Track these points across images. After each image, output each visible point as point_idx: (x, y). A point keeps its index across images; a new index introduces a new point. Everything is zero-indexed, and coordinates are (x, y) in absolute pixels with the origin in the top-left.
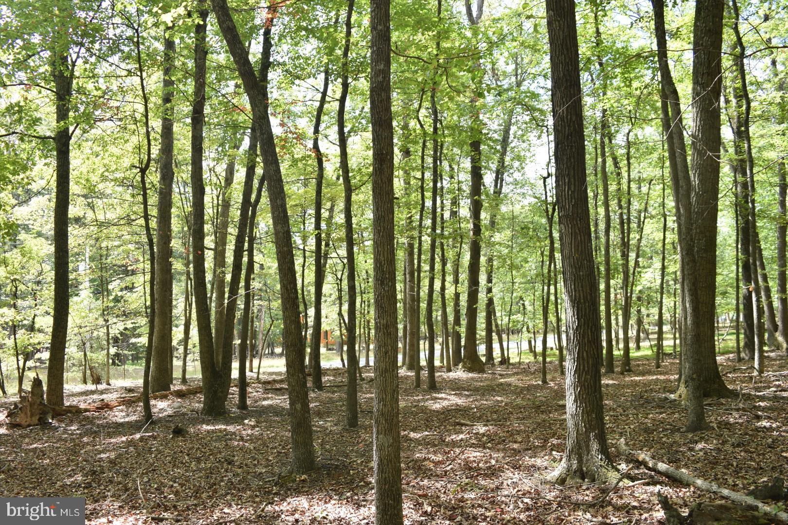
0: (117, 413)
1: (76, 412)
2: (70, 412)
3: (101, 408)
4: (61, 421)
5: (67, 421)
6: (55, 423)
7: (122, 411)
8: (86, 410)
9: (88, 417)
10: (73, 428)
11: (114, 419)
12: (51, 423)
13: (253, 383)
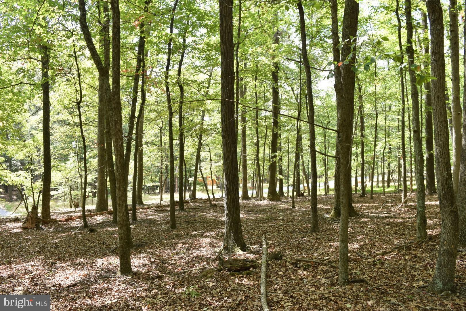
0: (75, 223)
1: (55, 222)
2: (52, 222)
3: (68, 220)
4: (46, 226)
5: (49, 226)
6: (43, 227)
7: (78, 221)
8: (60, 221)
9: (60, 224)
10: (51, 229)
11: (72, 225)
12: (41, 227)
13: (152, 207)
